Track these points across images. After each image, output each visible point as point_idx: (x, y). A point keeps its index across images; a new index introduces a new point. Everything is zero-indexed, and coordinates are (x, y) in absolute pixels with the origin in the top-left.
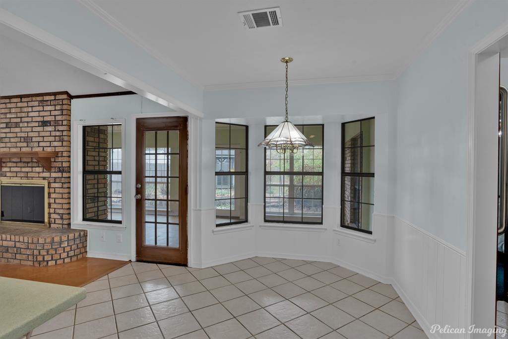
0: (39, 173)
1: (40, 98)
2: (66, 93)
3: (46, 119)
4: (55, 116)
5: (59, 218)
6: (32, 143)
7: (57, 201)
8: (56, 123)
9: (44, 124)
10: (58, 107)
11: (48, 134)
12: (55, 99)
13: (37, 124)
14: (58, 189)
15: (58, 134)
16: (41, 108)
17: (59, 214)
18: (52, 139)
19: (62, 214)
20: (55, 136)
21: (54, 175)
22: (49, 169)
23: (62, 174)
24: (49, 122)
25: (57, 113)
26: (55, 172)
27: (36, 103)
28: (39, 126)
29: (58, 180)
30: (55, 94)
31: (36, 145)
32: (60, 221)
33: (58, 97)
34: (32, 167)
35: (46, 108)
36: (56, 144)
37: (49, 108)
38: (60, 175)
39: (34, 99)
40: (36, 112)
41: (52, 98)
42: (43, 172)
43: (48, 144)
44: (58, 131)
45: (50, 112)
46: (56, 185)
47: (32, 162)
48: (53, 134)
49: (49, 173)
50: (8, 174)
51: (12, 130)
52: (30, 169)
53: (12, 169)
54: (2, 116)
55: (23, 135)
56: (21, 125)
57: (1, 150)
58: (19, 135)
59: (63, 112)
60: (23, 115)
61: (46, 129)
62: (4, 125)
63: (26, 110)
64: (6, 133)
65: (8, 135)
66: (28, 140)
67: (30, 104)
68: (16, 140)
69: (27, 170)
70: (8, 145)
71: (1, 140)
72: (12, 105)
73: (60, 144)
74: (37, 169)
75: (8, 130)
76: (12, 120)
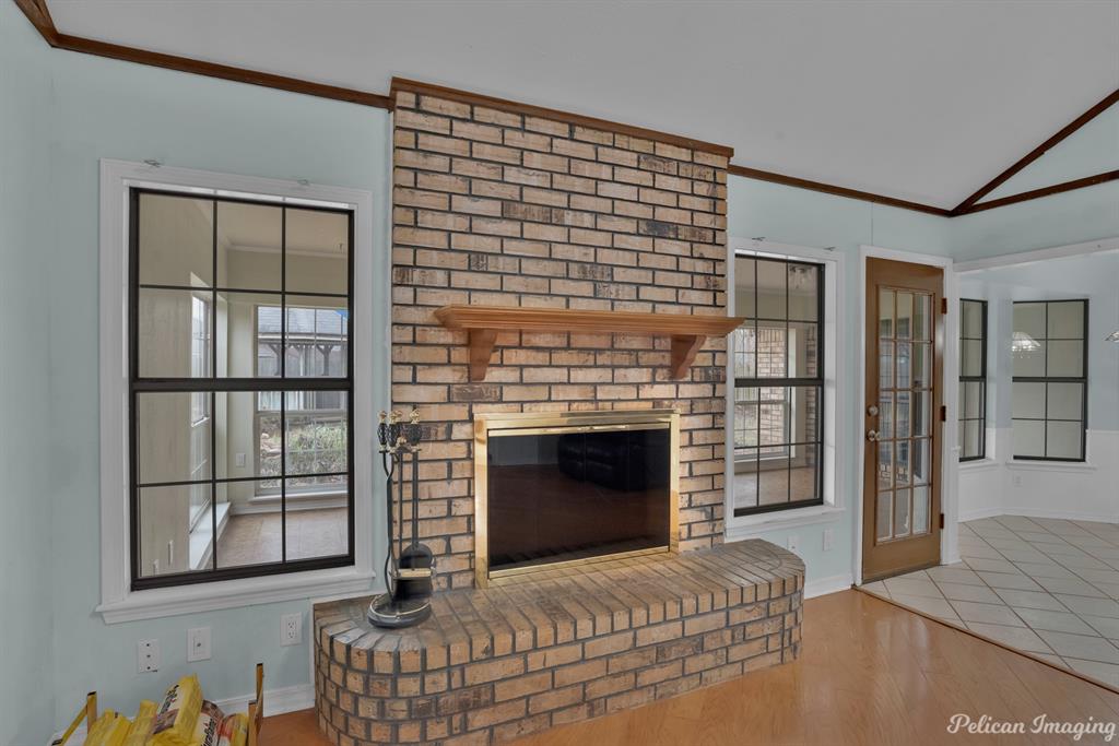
0: (638, 385)
1: (647, 147)
2: (728, 152)
3: (661, 214)
4: (692, 211)
5: (703, 517)
6: (613, 288)
7: (697, 469)
8: (697, 235)
9: (655, 229)
10: (702, 189)
11: (670, 263)
12: (692, 162)
13: (631, 227)
14: (701, 433)
15: (701, 266)
16: (646, 179)
17: (701, 507)
18: (684, 280)
19: (713, 506)
20: (693, 274)
21: (687, 391)
22: (674, 375)
23: (714, 389)
24: (676, 226)
25: (698, 204)
26: (693, 382)
27: (630, 159)
28: (639, 234)
29: (699, 407)
30: (695, 146)
32: (705, 529)
33: (701, 158)
34: (613, 367)
35: (661, 181)
36: (695, 297)
37: (674, 184)
38: (707, 390)
39: (621, 141)
40: (626, 187)
41: (684, 155)
42: (653, 382)
44: (701, 258)
45: (672, 195)
46: (696, 422)
47: (612, 349)
48: (686, 264)
49: (673, 387)
50: (510, 394)
51: (531, 230)
52: (606, 375)
53: (529, 375)
54: (483, 171)
55: (576, 254)
56: (569, 218)
57: (481, 301)
58: (559, 251)
59: (717, 205)
60: (579, 185)
61: (664, 245)
62: (494, 208)
63: (588, 169)
64: (502, 238)
65: (512, 247)
66: (596, 274)
67: (607, 155)
68: (549, 268)
69: (593, 375)
70: (513, 284)
71: (476, 261)
72: (532, 141)
73: (707, 298)
74: (635, 375)
75: (511, 228)
76: (529, 195)
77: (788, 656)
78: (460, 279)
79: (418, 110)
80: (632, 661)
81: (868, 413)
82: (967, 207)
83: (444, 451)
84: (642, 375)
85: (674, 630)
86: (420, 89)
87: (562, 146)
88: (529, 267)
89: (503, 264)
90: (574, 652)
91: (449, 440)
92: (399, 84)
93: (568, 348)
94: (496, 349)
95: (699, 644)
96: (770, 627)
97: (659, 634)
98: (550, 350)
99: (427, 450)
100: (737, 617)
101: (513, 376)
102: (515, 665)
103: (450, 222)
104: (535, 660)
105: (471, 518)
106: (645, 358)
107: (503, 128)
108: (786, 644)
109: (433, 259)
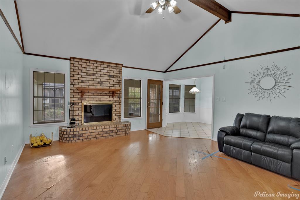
0: (107, 98)
1: (109, 64)
2: (122, 64)
3: (111, 74)
4: (116, 73)
5: (118, 117)
6: (103, 85)
7: (117, 110)
8: (117, 77)
9: (110, 76)
10: (118, 70)
11: (112, 81)
12: (116, 66)
13: (106, 76)
15: (117, 81)
16: (109, 69)
18: (115, 83)
19: (119, 116)
20: (116, 82)
21: (115, 99)
22: (113, 97)
24: (113, 76)
25: (117, 72)
26: (116, 98)
27: (106, 66)
29: (117, 101)
30: (116, 64)
31: (106, 85)
32: (118, 119)
33: (118, 66)
34: (103, 96)
35: (111, 69)
36: (116, 86)
37: (113, 70)
38: (118, 99)
39: (104, 64)
40: (105, 70)
41: (115, 65)
42: (109, 98)
43: (112, 85)
44: (117, 80)
45: (113, 71)
46: (116, 104)
47: (103, 93)
48: (115, 81)
49: (113, 99)
50: (87, 99)
51: (90, 77)
52: (102, 97)
53: (90, 97)
54: (83, 69)
55: (97, 80)
56: (96, 75)
57: (83, 86)
58: (95, 80)
59: (120, 72)
60: (98, 70)
61: (111, 78)
62: (85, 74)
63: (99, 68)
64: (86, 78)
65: (87, 79)
66: (100, 83)
67: (102, 66)
68: (93, 82)
69: (100, 97)
70: (88, 84)
71: (82, 81)
72: (91, 64)
73: (119, 86)
74: (106, 97)
75: (88, 77)
76: (90, 72)
77: (127, 135)
78: (80, 84)
79: (74, 61)
80: (102, 133)
81: (148, 103)
82: (166, 71)
83: (78, 107)
84: (108, 97)
85: (108, 129)
86: (74, 58)
87: (95, 65)
88: (90, 82)
89: (86, 81)
90: (94, 131)
91: (78, 105)
92: (71, 58)
93: (96, 93)
94: (85, 93)
95: (112, 132)
96: (123, 130)
97: (106, 130)
98: (93, 93)
99: (75, 106)
100: (118, 129)
101: (88, 97)
102: (86, 132)
103: (78, 76)
104: (88, 132)
105: (81, 116)
106: (108, 94)
107: (86, 63)
108: (126, 133)
109: (76, 81)
